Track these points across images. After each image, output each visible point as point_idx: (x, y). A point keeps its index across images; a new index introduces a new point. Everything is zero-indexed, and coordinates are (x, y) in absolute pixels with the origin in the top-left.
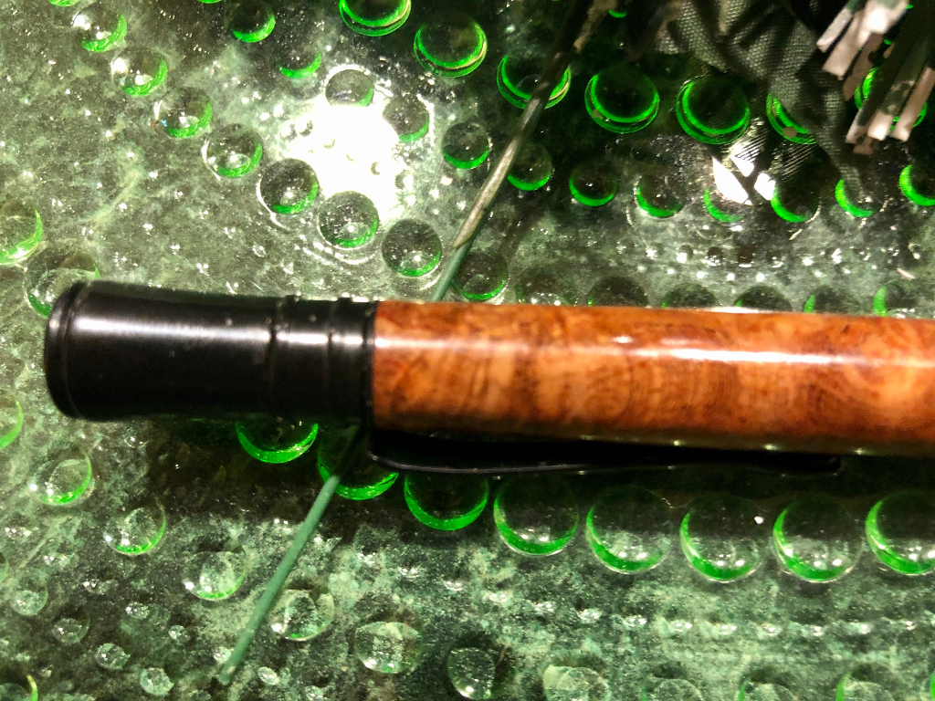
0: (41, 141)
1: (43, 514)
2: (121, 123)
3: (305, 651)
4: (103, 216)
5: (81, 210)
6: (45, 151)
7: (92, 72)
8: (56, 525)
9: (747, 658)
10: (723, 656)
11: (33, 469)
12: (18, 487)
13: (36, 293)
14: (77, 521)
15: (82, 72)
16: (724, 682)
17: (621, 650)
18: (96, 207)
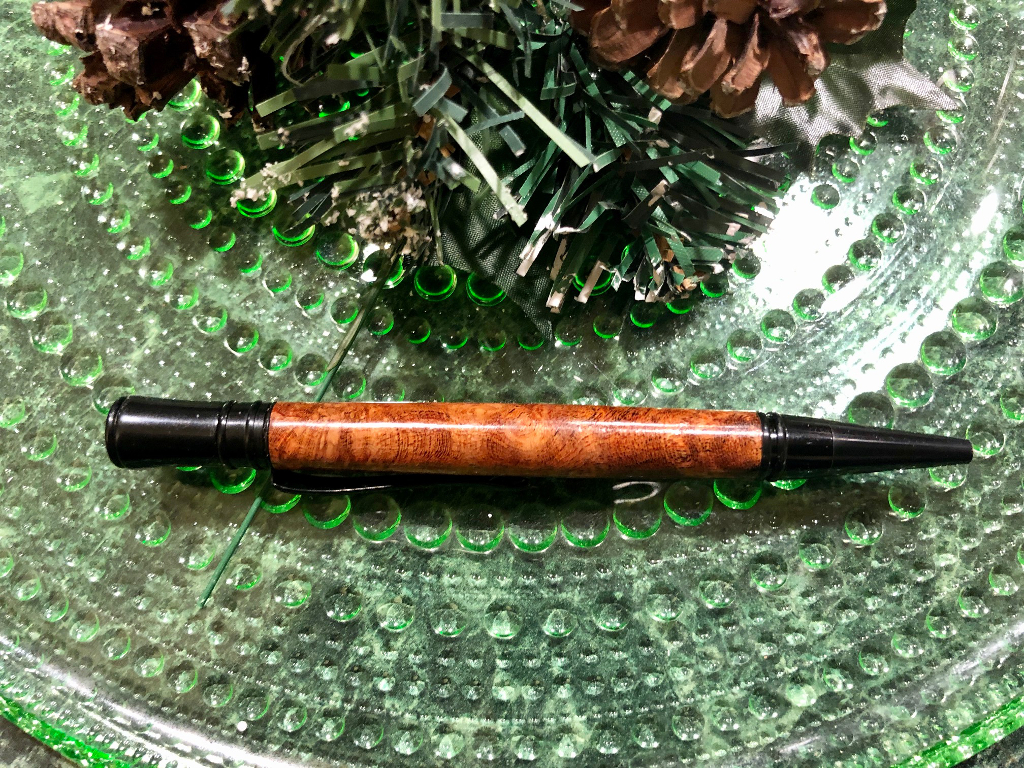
0: (101, 312)
1: (103, 527)
2: (147, 301)
3: (248, 598)
4: (136, 356)
5: (124, 352)
6: (103, 318)
7: (130, 271)
8: (110, 532)
9: (494, 597)
10: (481, 596)
11: (97, 501)
12: (88, 512)
13: (99, 402)
14: (122, 530)
15: (124, 270)
16: (480, 611)
17: (424, 594)
18: (132, 351)
